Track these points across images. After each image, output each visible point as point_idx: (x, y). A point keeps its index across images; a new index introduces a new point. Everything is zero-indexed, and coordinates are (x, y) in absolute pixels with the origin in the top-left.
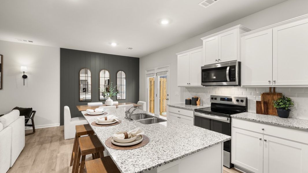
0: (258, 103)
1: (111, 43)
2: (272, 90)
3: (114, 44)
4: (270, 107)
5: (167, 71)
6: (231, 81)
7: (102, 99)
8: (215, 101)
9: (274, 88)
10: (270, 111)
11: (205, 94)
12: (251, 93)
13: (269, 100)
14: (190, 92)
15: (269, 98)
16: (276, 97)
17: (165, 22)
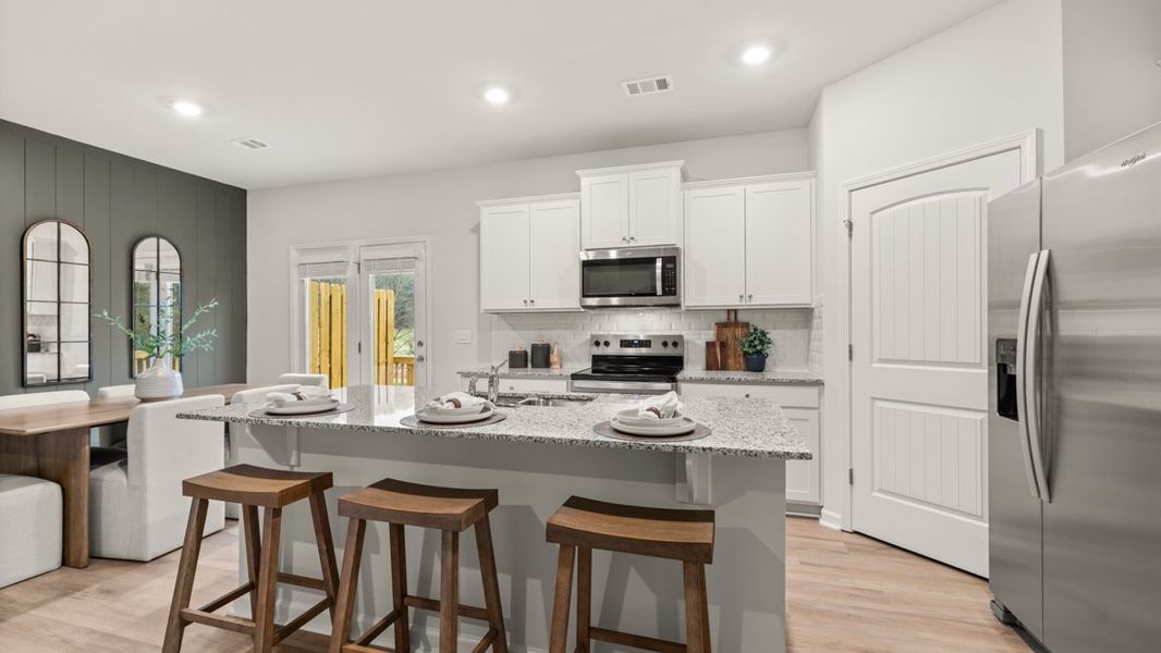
0: (709, 345)
1: (171, 102)
2: (732, 315)
3: (188, 109)
4: (731, 353)
5: (415, 258)
6: (665, 293)
7: (35, 379)
8: (601, 351)
9: (736, 311)
10: (731, 361)
11: (568, 332)
12: (690, 325)
13: (727, 339)
14: (514, 329)
15: (728, 333)
16: (739, 332)
17: (497, 96)
